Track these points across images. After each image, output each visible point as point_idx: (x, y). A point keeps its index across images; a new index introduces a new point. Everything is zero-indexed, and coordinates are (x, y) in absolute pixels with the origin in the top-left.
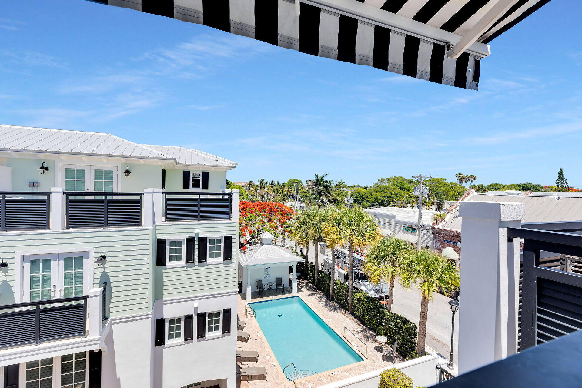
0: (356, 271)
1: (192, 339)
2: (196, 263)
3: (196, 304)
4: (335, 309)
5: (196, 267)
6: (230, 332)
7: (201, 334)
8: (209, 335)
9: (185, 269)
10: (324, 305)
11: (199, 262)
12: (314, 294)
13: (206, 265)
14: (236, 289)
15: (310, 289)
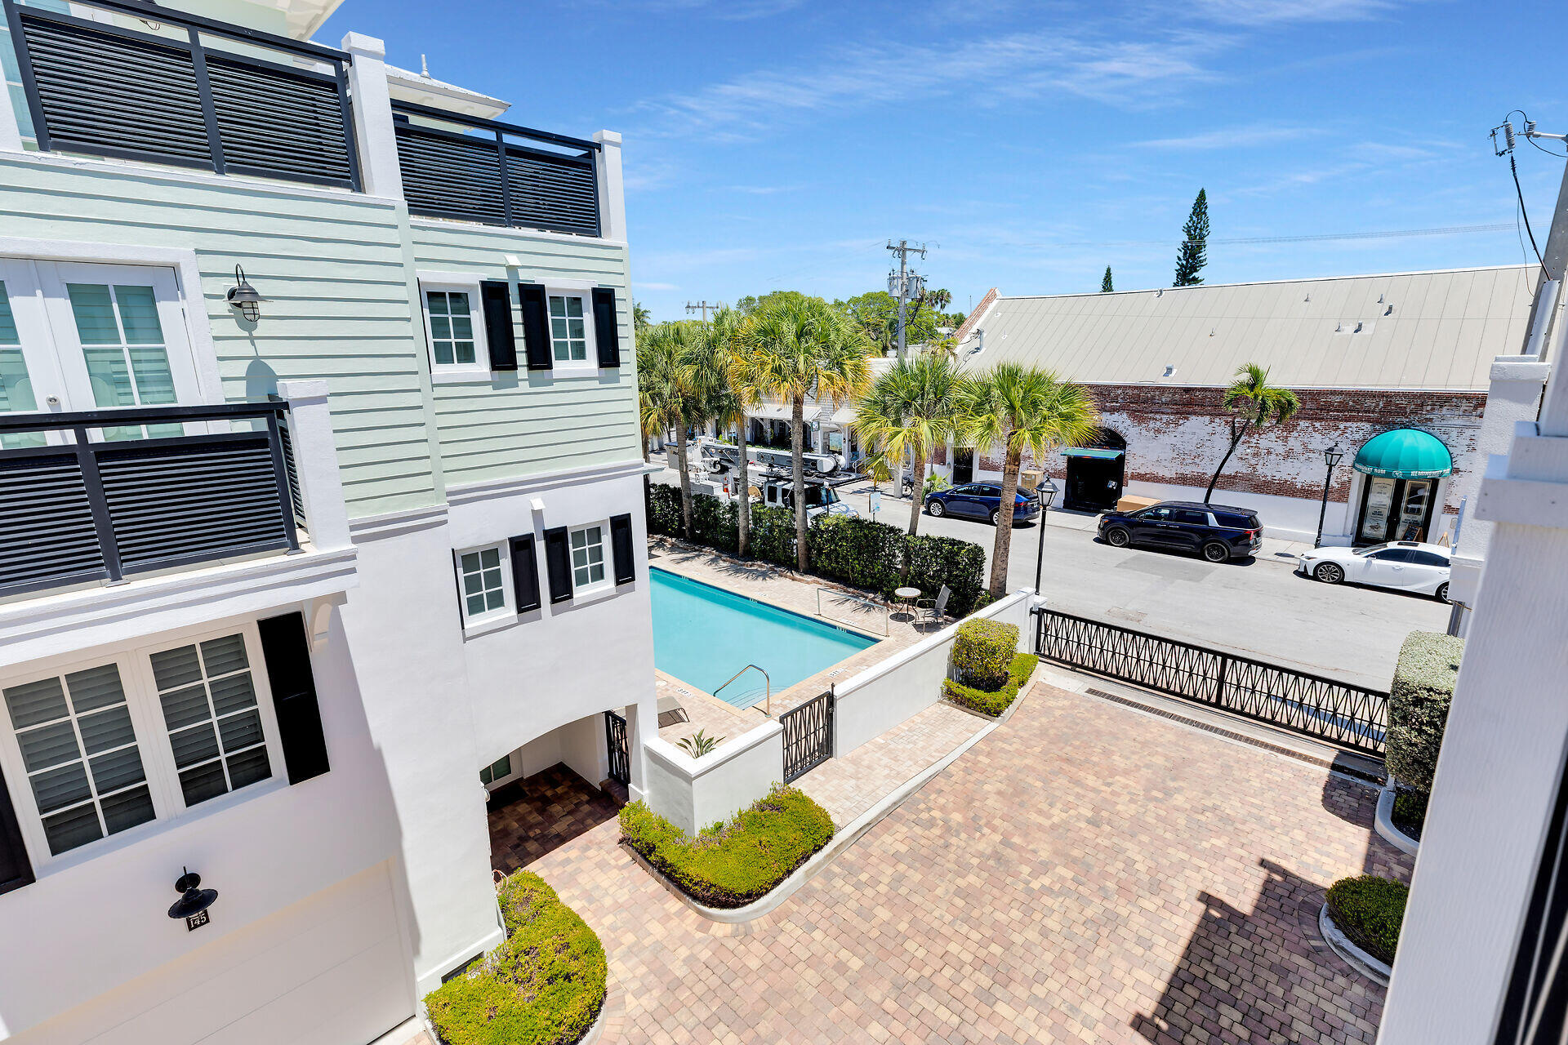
0: (784, 487)
1: (539, 606)
2: (522, 372)
3: (537, 502)
4: (764, 575)
5: (524, 387)
6: (633, 579)
7: (562, 590)
8: (580, 593)
9: (489, 390)
10: (730, 572)
11: (531, 367)
12: (693, 558)
13: (551, 382)
14: (638, 457)
15: (674, 548)
